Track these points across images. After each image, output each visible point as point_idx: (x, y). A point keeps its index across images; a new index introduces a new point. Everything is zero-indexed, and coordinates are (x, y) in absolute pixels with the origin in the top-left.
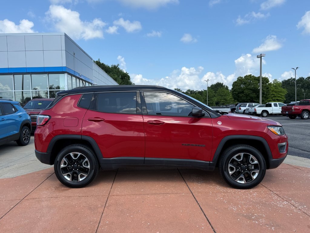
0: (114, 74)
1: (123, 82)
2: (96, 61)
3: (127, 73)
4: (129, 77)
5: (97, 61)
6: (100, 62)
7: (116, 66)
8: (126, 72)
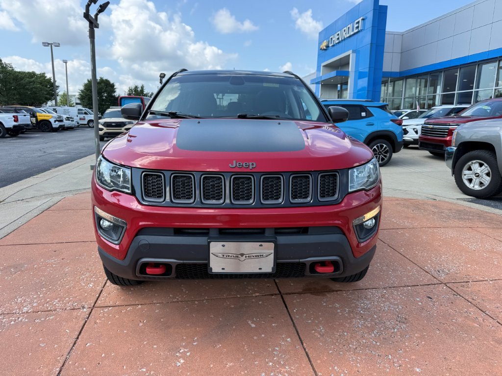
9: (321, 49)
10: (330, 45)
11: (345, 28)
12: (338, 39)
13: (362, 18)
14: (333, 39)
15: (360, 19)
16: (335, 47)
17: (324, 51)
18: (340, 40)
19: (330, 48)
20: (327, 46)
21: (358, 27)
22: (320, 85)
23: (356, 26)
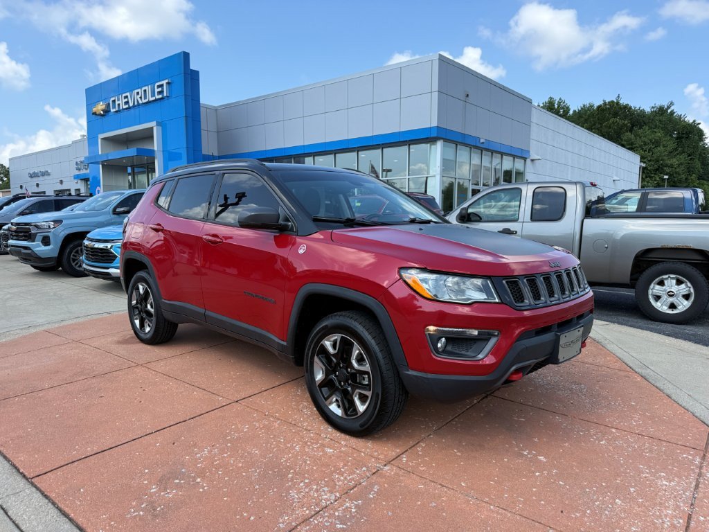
0: (655, 130)
1: (680, 149)
2: (610, 100)
3: (697, 122)
4: (701, 134)
5: (613, 102)
6: (621, 102)
7: (666, 107)
8: (694, 121)
9: (95, 114)
10: (112, 110)
11: (139, 90)
12: (127, 103)
13: (167, 81)
14: (117, 103)
15: (164, 82)
16: (122, 113)
17: (99, 117)
18: (131, 105)
19: (110, 114)
20: (107, 111)
21: (160, 93)
22: (101, 166)
23: (157, 90)
